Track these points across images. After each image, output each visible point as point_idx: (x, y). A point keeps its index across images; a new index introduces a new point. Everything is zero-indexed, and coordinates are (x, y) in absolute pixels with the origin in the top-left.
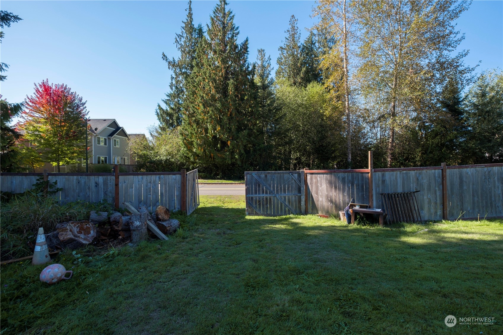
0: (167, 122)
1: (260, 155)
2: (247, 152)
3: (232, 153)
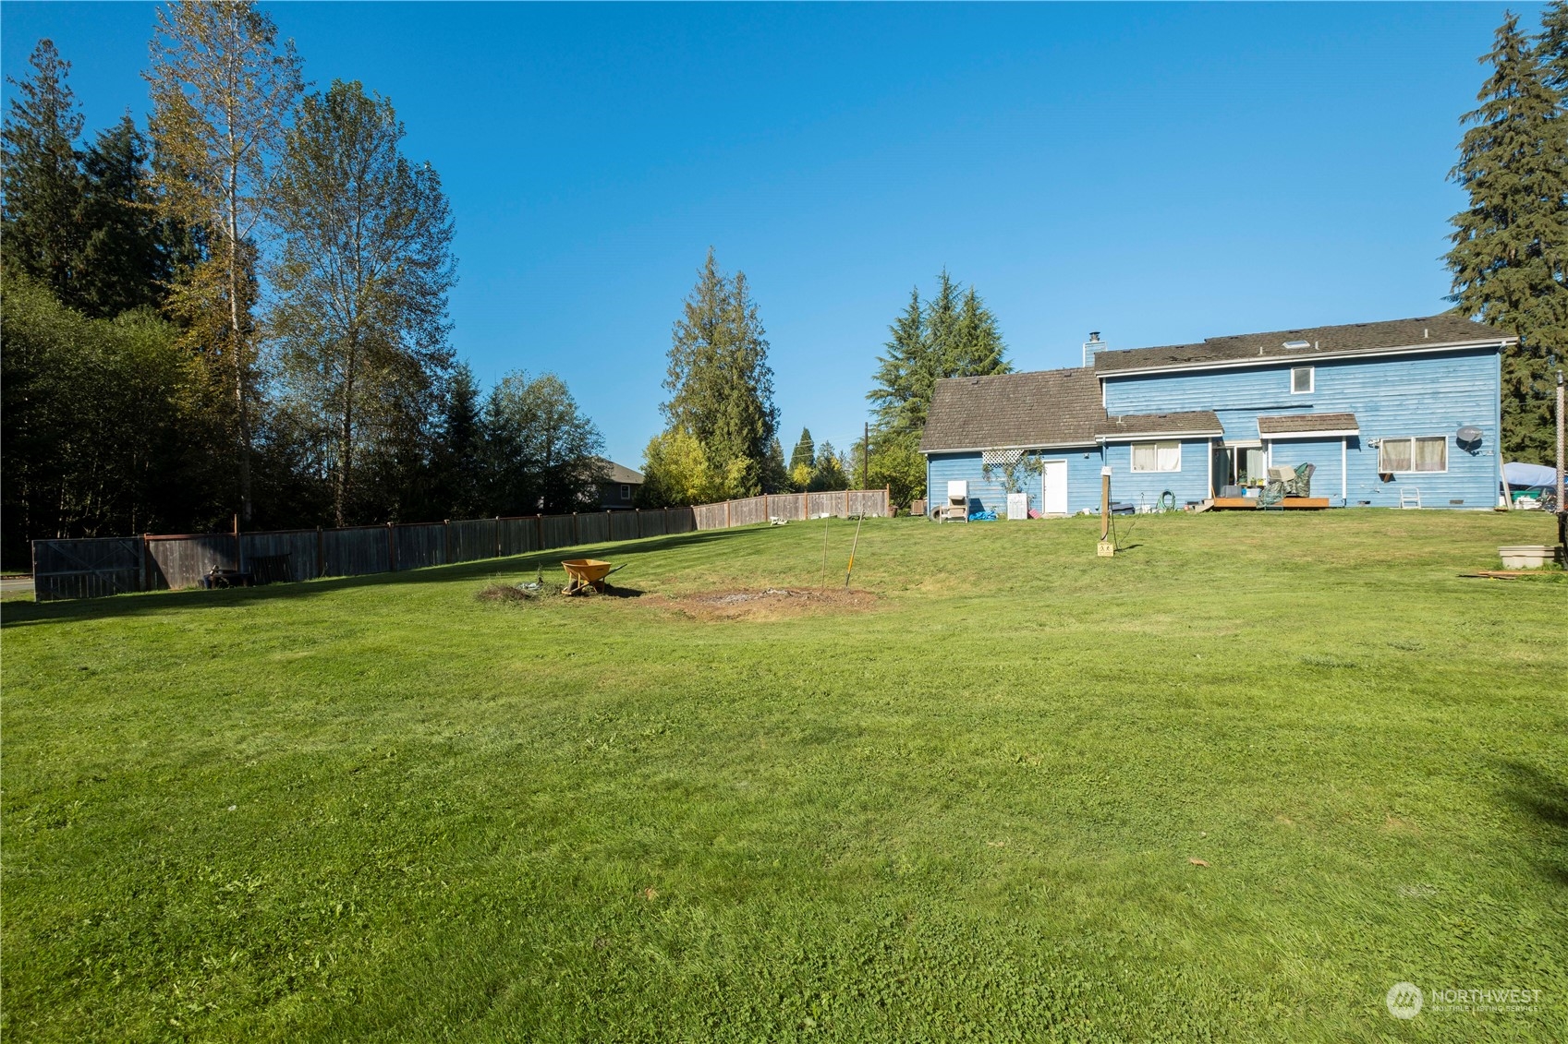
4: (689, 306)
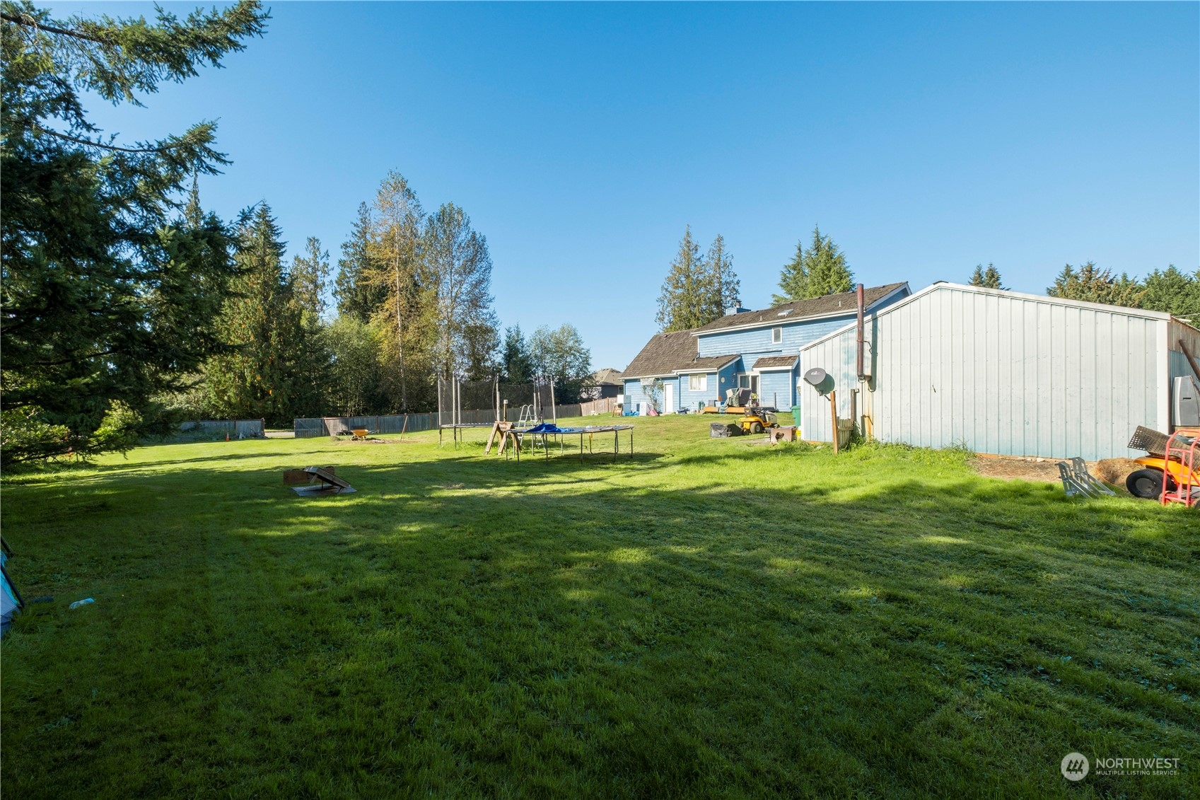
1: (307, 404)
2: (290, 400)
3: (274, 401)
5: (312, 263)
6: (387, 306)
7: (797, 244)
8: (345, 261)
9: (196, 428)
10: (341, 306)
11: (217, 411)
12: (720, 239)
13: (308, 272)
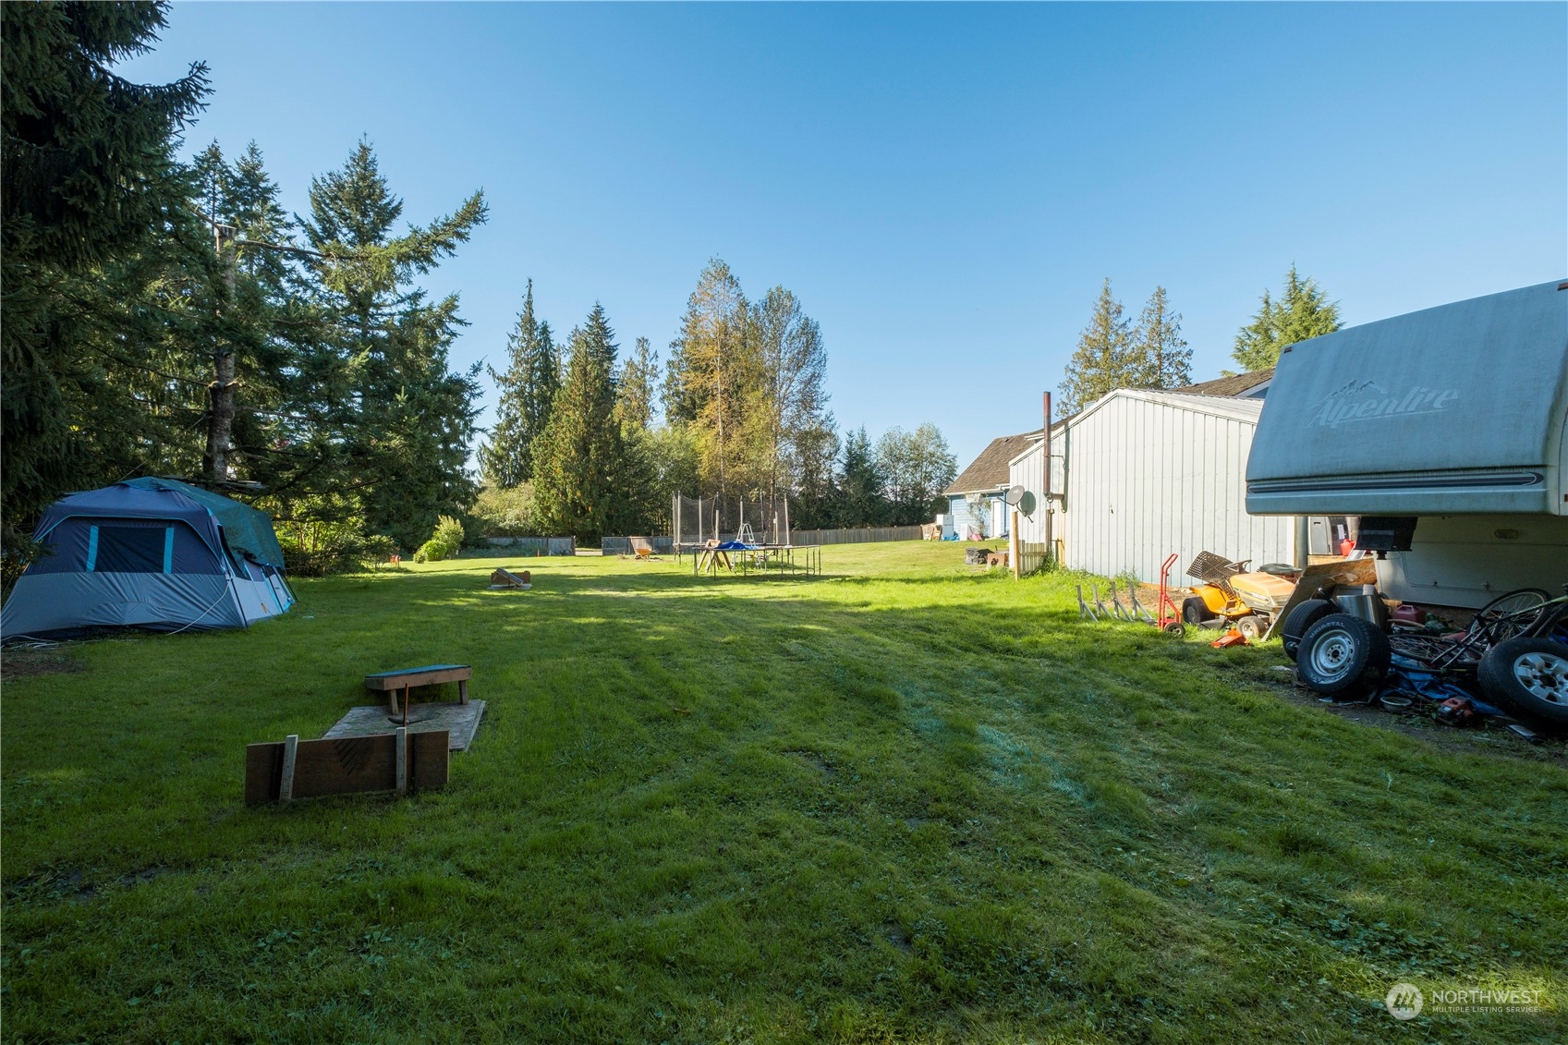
0: (492, 465)
2: (609, 517)
3: (593, 519)
4: (1086, 337)
5: (641, 367)
6: (707, 412)
7: (1263, 295)
8: (673, 362)
9: (514, 544)
10: (669, 412)
11: (543, 529)
12: (1161, 293)
13: (637, 377)
